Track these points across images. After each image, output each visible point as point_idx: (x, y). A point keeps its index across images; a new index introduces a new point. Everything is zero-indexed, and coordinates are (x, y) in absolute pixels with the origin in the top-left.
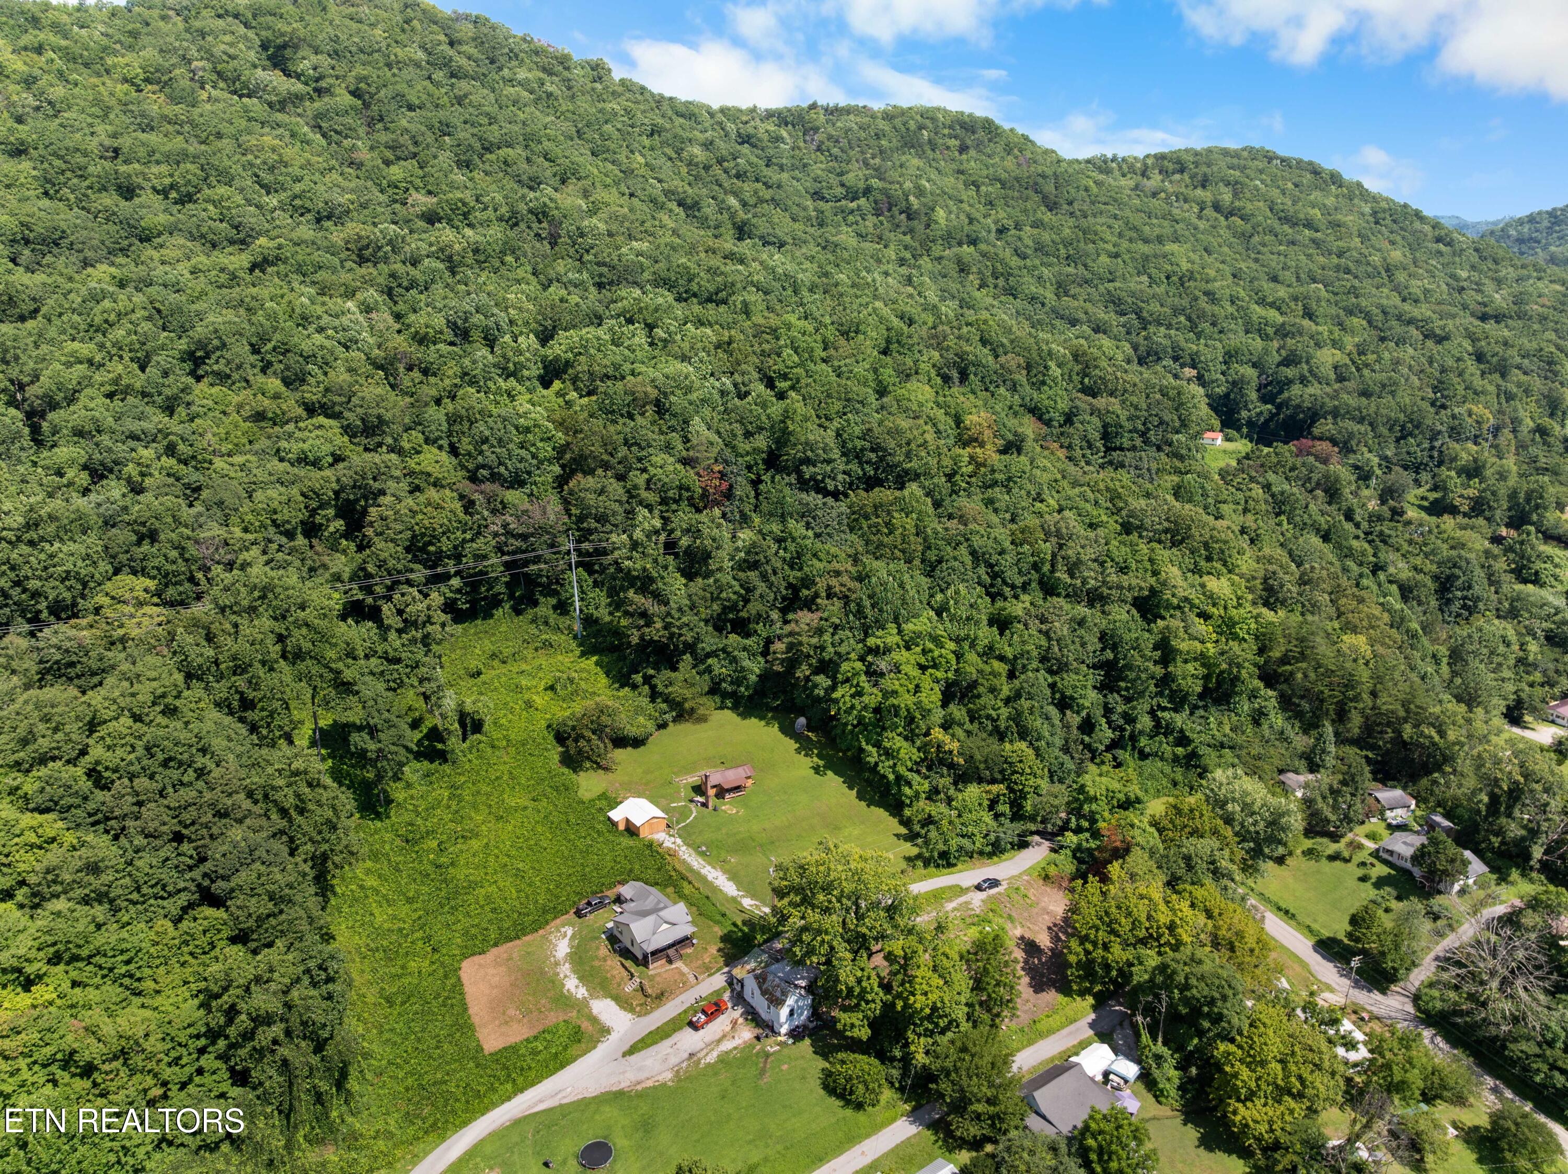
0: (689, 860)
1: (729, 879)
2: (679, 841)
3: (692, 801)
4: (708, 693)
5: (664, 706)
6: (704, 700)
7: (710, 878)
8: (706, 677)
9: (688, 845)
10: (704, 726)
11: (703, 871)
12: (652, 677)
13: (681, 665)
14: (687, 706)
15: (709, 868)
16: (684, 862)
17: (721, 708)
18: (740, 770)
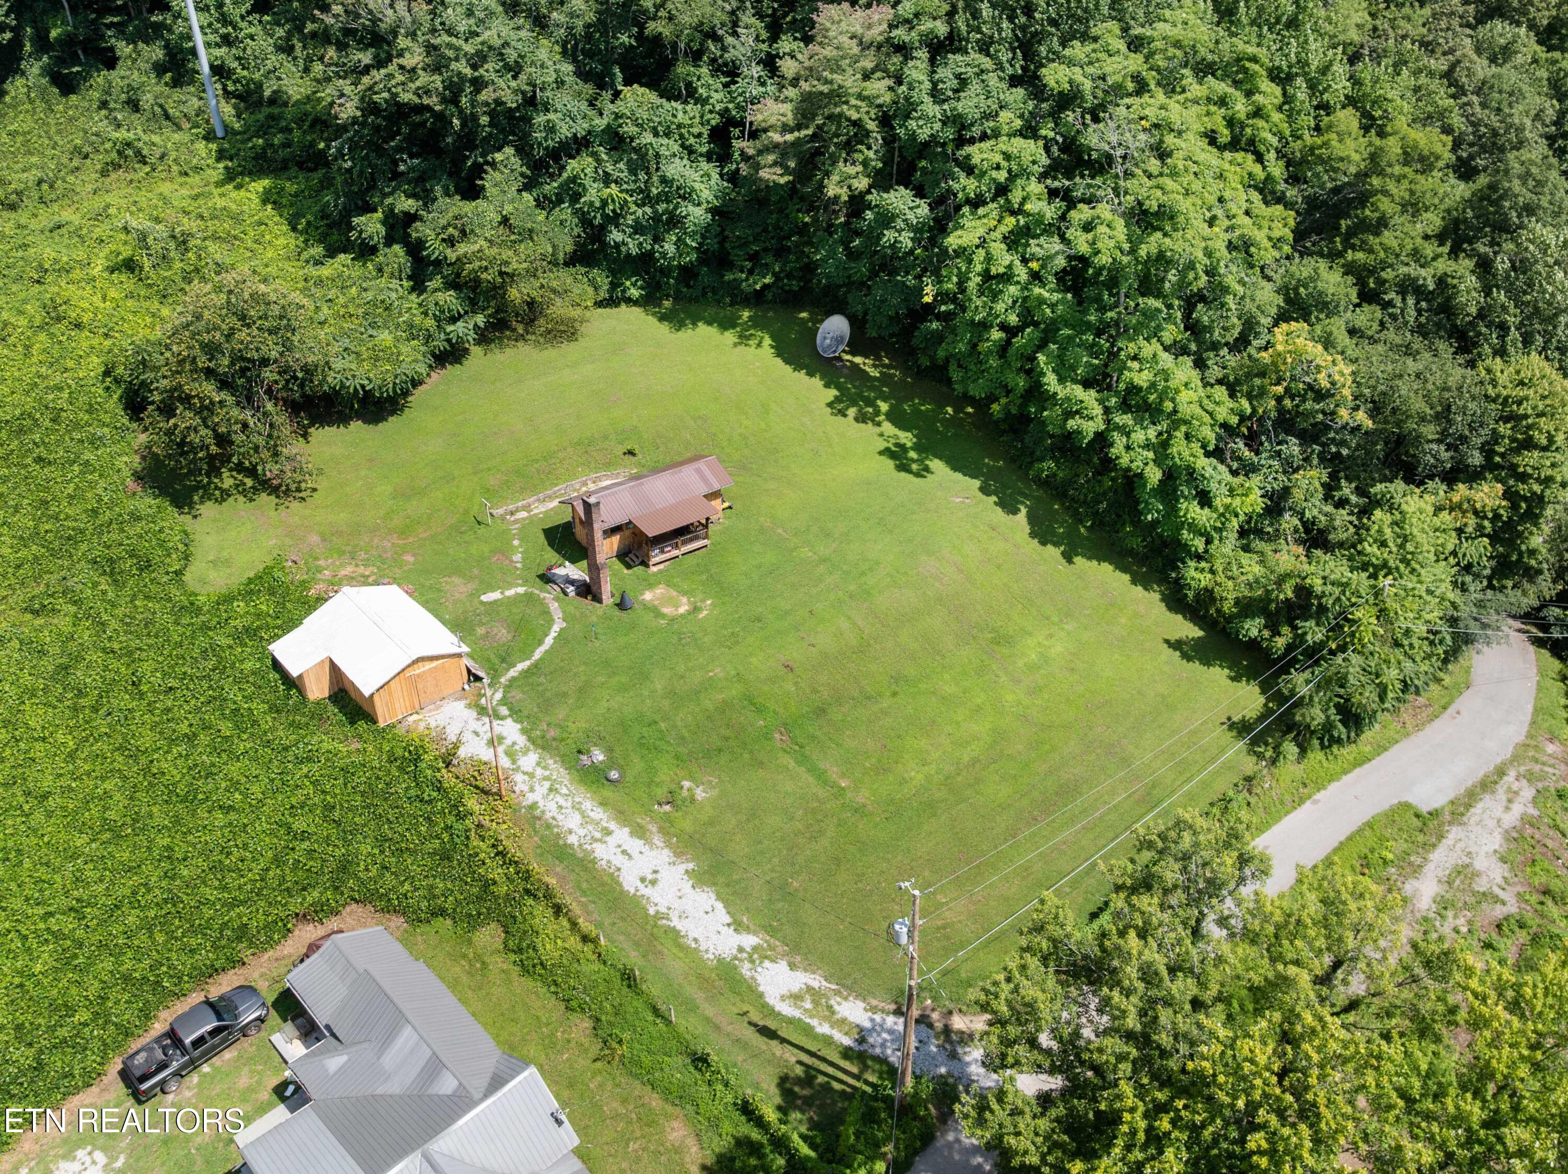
0: (549, 808)
1: (700, 879)
2: (511, 730)
3: (546, 578)
4: (571, 261)
5: (449, 299)
6: (563, 278)
7: (630, 882)
8: (565, 212)
9: (542, 744)
10: (569, 350)
11: (605, 853)
12: (411, 218)
13: (490, 180)
14: (515, 294)
15: (621, 835)
16: (533, 816)
17: (611, 302)
18: (688, 473)
